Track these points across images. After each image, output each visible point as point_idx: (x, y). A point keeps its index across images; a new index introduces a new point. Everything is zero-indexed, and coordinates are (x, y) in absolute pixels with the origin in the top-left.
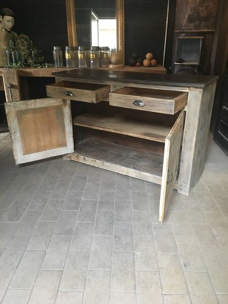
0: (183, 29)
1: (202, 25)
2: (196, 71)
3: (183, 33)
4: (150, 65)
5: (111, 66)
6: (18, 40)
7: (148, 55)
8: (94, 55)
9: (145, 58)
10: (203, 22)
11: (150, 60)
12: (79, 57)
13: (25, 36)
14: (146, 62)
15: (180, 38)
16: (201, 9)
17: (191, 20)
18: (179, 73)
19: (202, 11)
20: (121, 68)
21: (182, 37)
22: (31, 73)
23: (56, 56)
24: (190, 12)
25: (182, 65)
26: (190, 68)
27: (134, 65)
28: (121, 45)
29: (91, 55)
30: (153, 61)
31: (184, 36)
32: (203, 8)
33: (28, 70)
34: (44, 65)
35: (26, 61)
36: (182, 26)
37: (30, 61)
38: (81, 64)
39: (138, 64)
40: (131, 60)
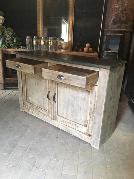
0: (109, 29)
1: (122, 26)
2: (117, 57)
3: (109, 31)
4: (88, 51)
5: (62, 51)
6: (6, 31)
7: (87, 45)
8: (51, 43)
9: (85, 47)
10: (123, 24)
11: (89, 48)
12: (42, 44)
13: (10, 29)
14: (85, 49)
15: (107, 34)
16: (122, 15)
17: (115, 22)
18: (106, 58)
19: (123, 16)
20: (68, 52)
21: (109, 33)
22: (10, 52)
23: (28, 42)
24: (114, 17)
25: (108, 52)
26: (113, 54)
27: (77, 51)
28: (71, 37)
29: (49, 42)
30: (90, 49)
31: (110, 33)
32: (124, 15)
33: (9, 50)
34: (20, 47)
35: (9, 44)
36: (109, 26)
37: (12, 44)
38: (43, 48)
39: (80, 50)
40: (77, 48)
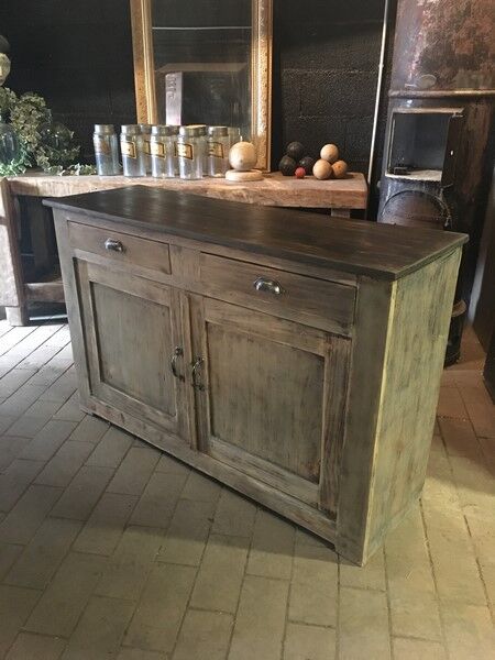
0: (408, 89)
1: (457, 78)
2: (440, 199)
3: (408, 98)
4: (330, 176)
5: (231, 176)
6: (16, 109)
7: (326, 151)
9: (319, 158)
10: (461, 71)
11: (331, 161)
12: (153, 152)
13: (33, 99)
14: (318, 168)
15: (401, 110)
16: (455, 35)
17: (428, 64)
19: (458, 40)
20: (253, 180)
21: (407, 107)
23: (101, 148)
24: (425, 45)
25: (404, 181)
26: (424, 189)
27: (289, 173)
29: (181, 147)
30: (339, 166)
31: (413, 106)
32: (462, 34)
33: (31, 181)
34: (73, 168)
35: (32, 157)
36: (405, 81)
37: (42, 159)
39: (299, 171)
40: (285, 162)
